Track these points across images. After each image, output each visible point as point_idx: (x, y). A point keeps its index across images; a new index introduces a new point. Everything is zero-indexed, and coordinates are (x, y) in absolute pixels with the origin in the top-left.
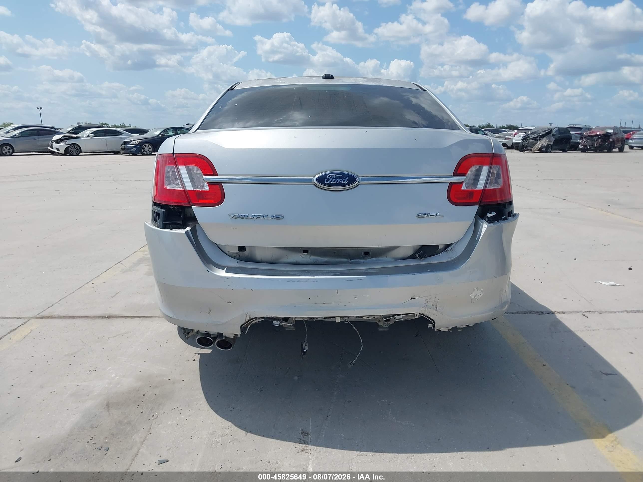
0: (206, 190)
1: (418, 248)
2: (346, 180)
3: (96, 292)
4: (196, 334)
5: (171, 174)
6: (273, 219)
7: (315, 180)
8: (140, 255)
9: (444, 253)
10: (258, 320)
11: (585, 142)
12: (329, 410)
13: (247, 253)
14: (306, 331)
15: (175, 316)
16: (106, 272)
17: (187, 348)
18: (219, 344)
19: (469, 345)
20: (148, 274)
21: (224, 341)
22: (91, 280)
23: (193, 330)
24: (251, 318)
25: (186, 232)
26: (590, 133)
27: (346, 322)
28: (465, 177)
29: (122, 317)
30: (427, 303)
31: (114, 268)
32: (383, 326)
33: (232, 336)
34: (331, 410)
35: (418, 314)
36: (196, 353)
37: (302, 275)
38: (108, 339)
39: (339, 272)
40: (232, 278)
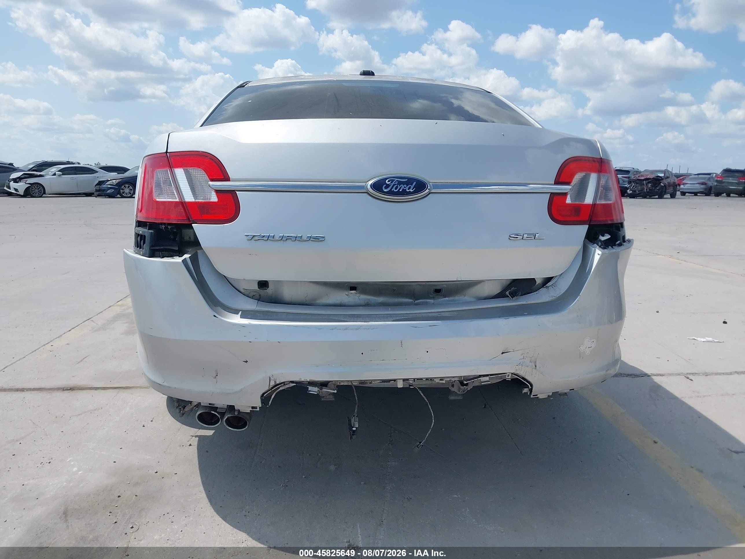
0: (213, 201)
1: (509, 282)
2: (412, 187)
3: (55, 356)
4: (196, 408)
5: (163, 182)
6: (310, 241)
7: (369, 187)
8: (116, 310)
9: (543, 290)
10: (287, 386)
11: (633, 186)
12: (383, 511)
13: (270, 291)
14: (356, 401)
15: (165, 382)
16: (71, 331)
17: (180, 428)
18: (229, 422)
19: (554, 418)
20: (129, 333)
21: (235, 418)
22: (49, 341)
23: (191, 402)
24: (278, 382)
25: (183, 261)
26: (639, 177)
27: (411, 387)
28: (570, 187)
29: (91, 388)
30: (523, 358)
31: (81, 325)
32: (458, 393)
33: (248, 410)
34: (385, 511)
35: (510, 375)
36: (193, 435)
37: (351, 321)
38: (70, 418)
39: (402, 316)
40: (250, 325)
